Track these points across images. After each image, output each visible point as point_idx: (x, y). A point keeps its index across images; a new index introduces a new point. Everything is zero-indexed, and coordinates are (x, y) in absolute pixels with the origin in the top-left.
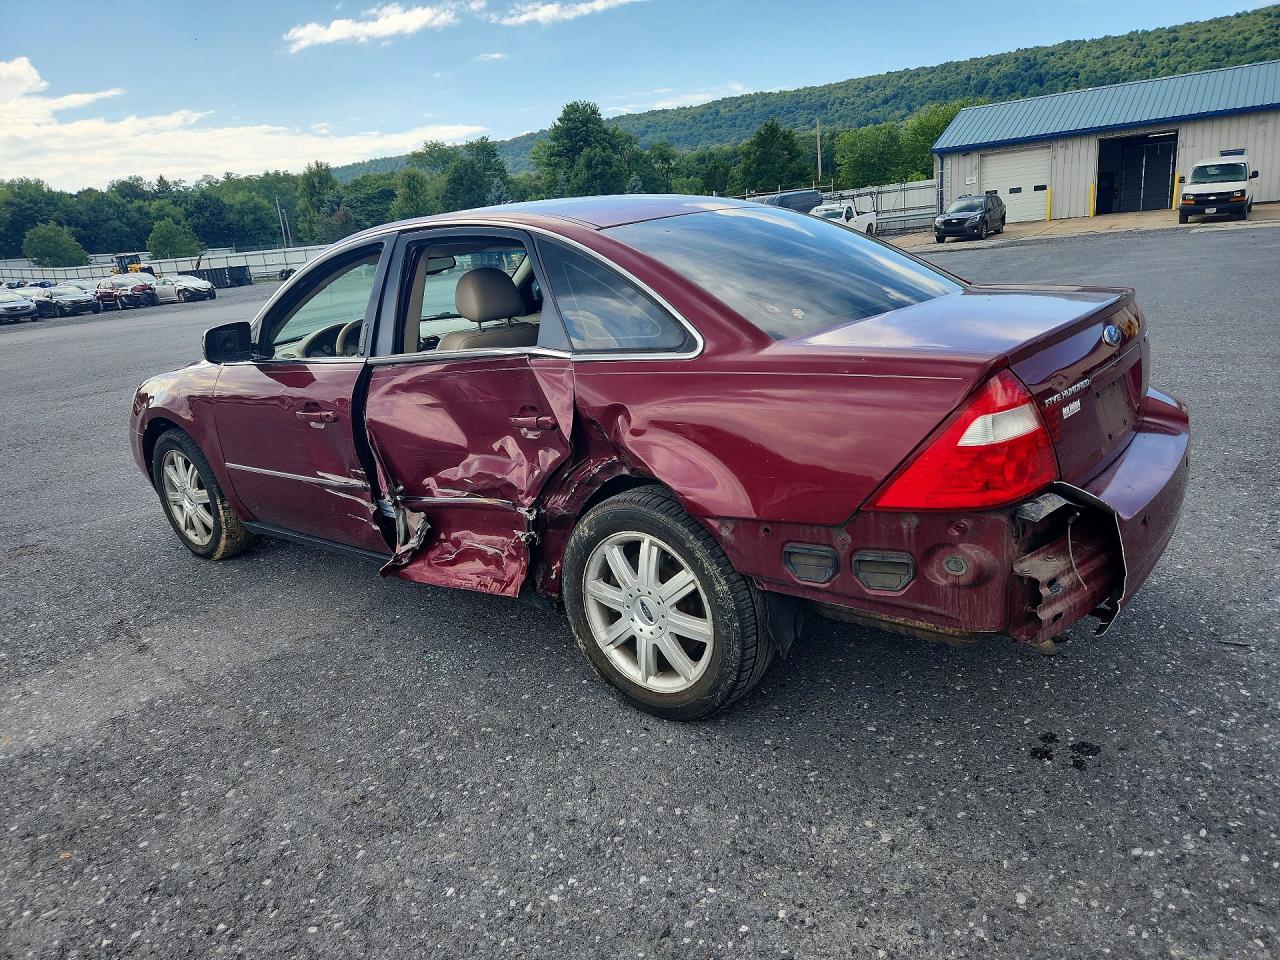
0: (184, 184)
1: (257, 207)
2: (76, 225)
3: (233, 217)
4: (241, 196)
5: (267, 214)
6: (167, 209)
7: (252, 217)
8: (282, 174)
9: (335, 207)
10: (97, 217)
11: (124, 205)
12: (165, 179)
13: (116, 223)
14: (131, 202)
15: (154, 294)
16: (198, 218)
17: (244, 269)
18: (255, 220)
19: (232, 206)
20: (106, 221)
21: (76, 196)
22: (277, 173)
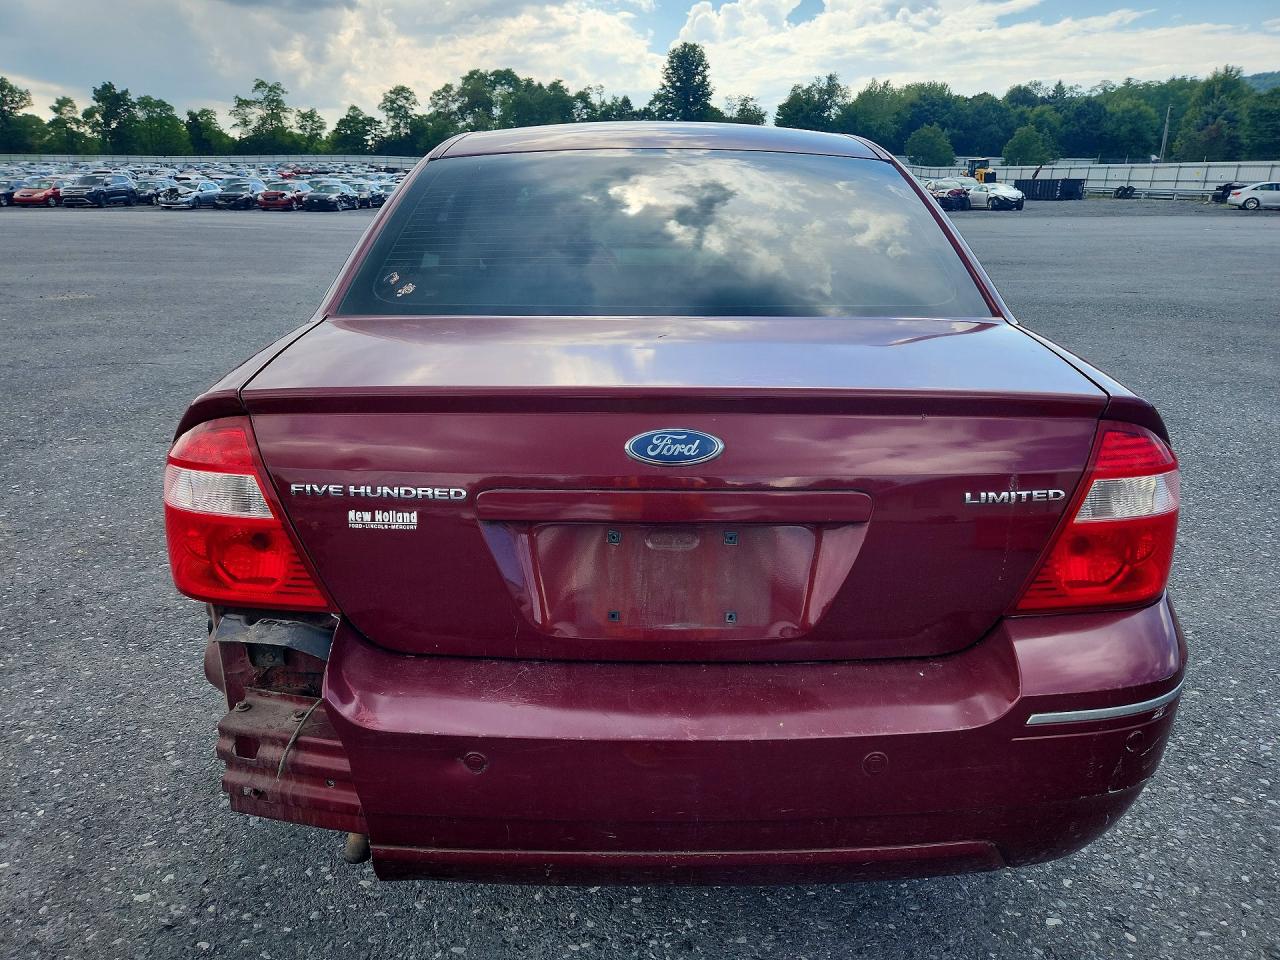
0: (1079, 90)
1: (1141, 116)
2: (960, 128)
3: (1109, 126)
4: (1126, 104)
5: (1148, 125)
6: (1046, 115)
7: (1130, 126)
8: (1188, 80)
9: (1210, 120)
10: (979, 121)
11: (1008, 109)
12: (1063, 84)
13: (994, 128)
14: (1014, 108)
15: (967, 199)
16: (1074, 125)
17: (1080, 182)
18: (1133, 131)
19: (1112, 114)
20: (985, 125)
21: (970, 100)
22: (1183, 79)
